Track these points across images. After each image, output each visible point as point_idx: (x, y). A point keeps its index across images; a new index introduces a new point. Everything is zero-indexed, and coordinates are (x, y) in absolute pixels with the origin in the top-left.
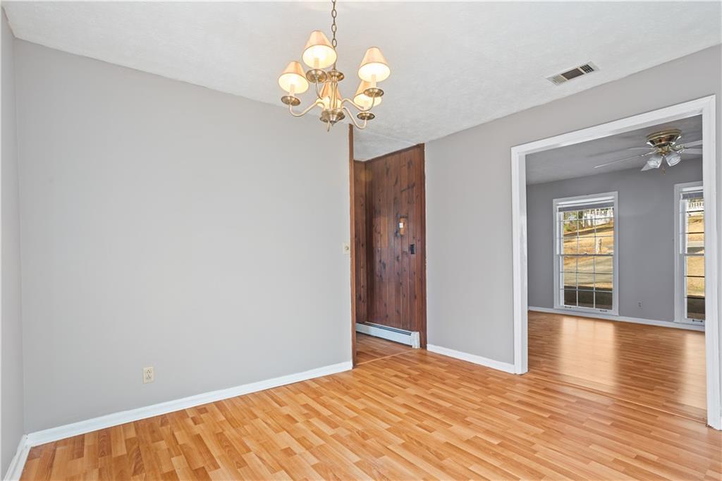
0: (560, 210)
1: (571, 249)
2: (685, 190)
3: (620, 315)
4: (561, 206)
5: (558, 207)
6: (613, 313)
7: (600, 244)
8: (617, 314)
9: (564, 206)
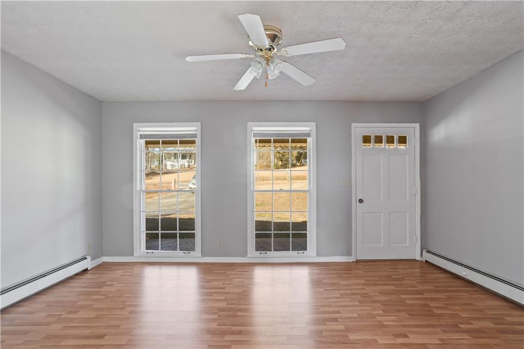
0: (142, 137)
1: (154, 185)
2: (255, 129)
3: (203, 256)
4: (142, 133)
5: (139, 133)
6: (196, 255)
7: (175, 182)
8: (200, 256)
9: (146, 133)
